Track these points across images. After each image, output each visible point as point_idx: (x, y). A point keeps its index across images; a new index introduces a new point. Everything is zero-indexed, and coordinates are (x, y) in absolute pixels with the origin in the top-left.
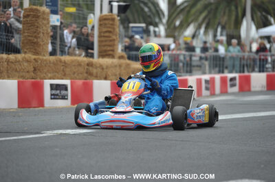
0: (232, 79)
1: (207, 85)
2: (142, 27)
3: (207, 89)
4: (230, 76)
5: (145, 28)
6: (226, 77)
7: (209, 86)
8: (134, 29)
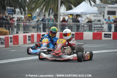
0: (43, 35)
1: (29, 38)
2: (12, 9)
3: (29, 40)
4: (42, 33)
5: (13, 10)
6: (40, 34)
7: (30, 38)
8: (8, 10)
